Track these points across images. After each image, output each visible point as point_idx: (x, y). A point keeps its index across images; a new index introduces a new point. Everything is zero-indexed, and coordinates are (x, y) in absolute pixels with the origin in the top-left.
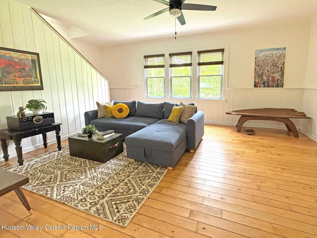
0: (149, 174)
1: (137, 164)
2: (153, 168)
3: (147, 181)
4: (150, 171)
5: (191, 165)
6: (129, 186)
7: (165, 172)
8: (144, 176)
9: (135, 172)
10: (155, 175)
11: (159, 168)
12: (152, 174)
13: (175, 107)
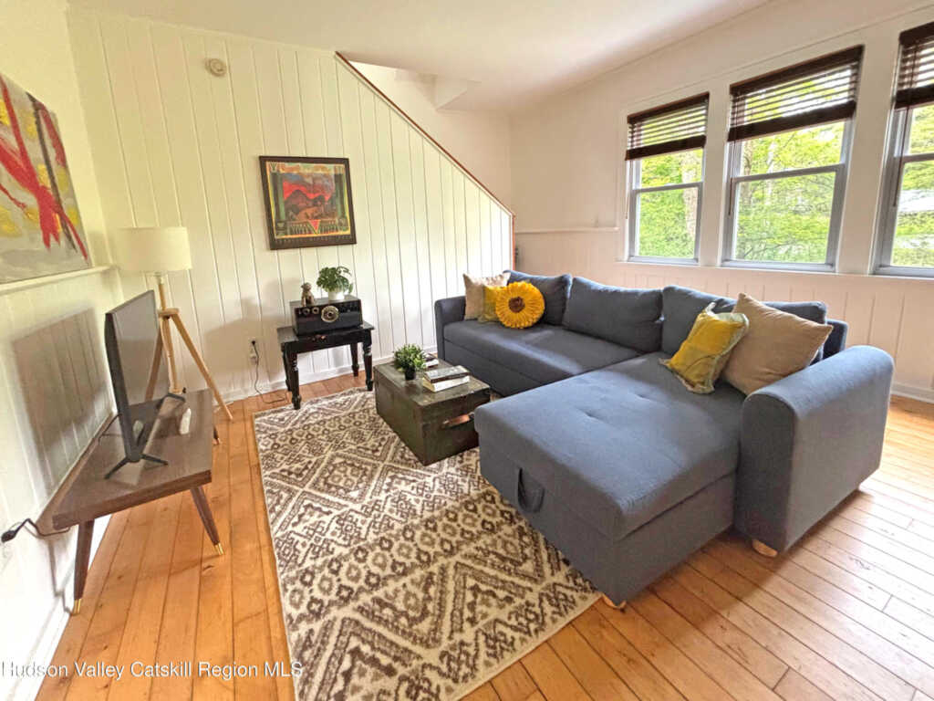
0: (517, 580)
1: (503, 508)
2: (545, 557)
3: (494, 613)
4: (528, 567)
5: (730, 637)
6: (429, 599)
7: (582, 607)
8: (496, 578)
9: (480, 543)
10: (532, 597)
11: (565, 569)
12: (529, 585)
13: (709, 313)
